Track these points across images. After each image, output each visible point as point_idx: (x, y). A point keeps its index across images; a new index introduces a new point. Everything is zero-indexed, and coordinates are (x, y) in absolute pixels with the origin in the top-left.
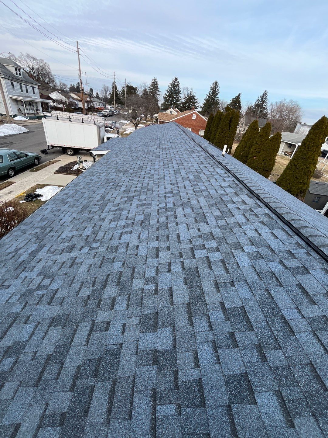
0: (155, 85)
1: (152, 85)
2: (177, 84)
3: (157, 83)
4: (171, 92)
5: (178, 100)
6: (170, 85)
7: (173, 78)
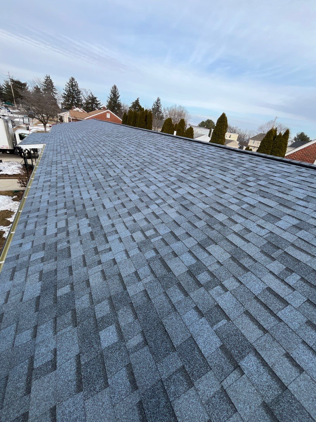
0: (50, 83)
4: (70, 91)
6: (68, 84)
7: (70, 77)
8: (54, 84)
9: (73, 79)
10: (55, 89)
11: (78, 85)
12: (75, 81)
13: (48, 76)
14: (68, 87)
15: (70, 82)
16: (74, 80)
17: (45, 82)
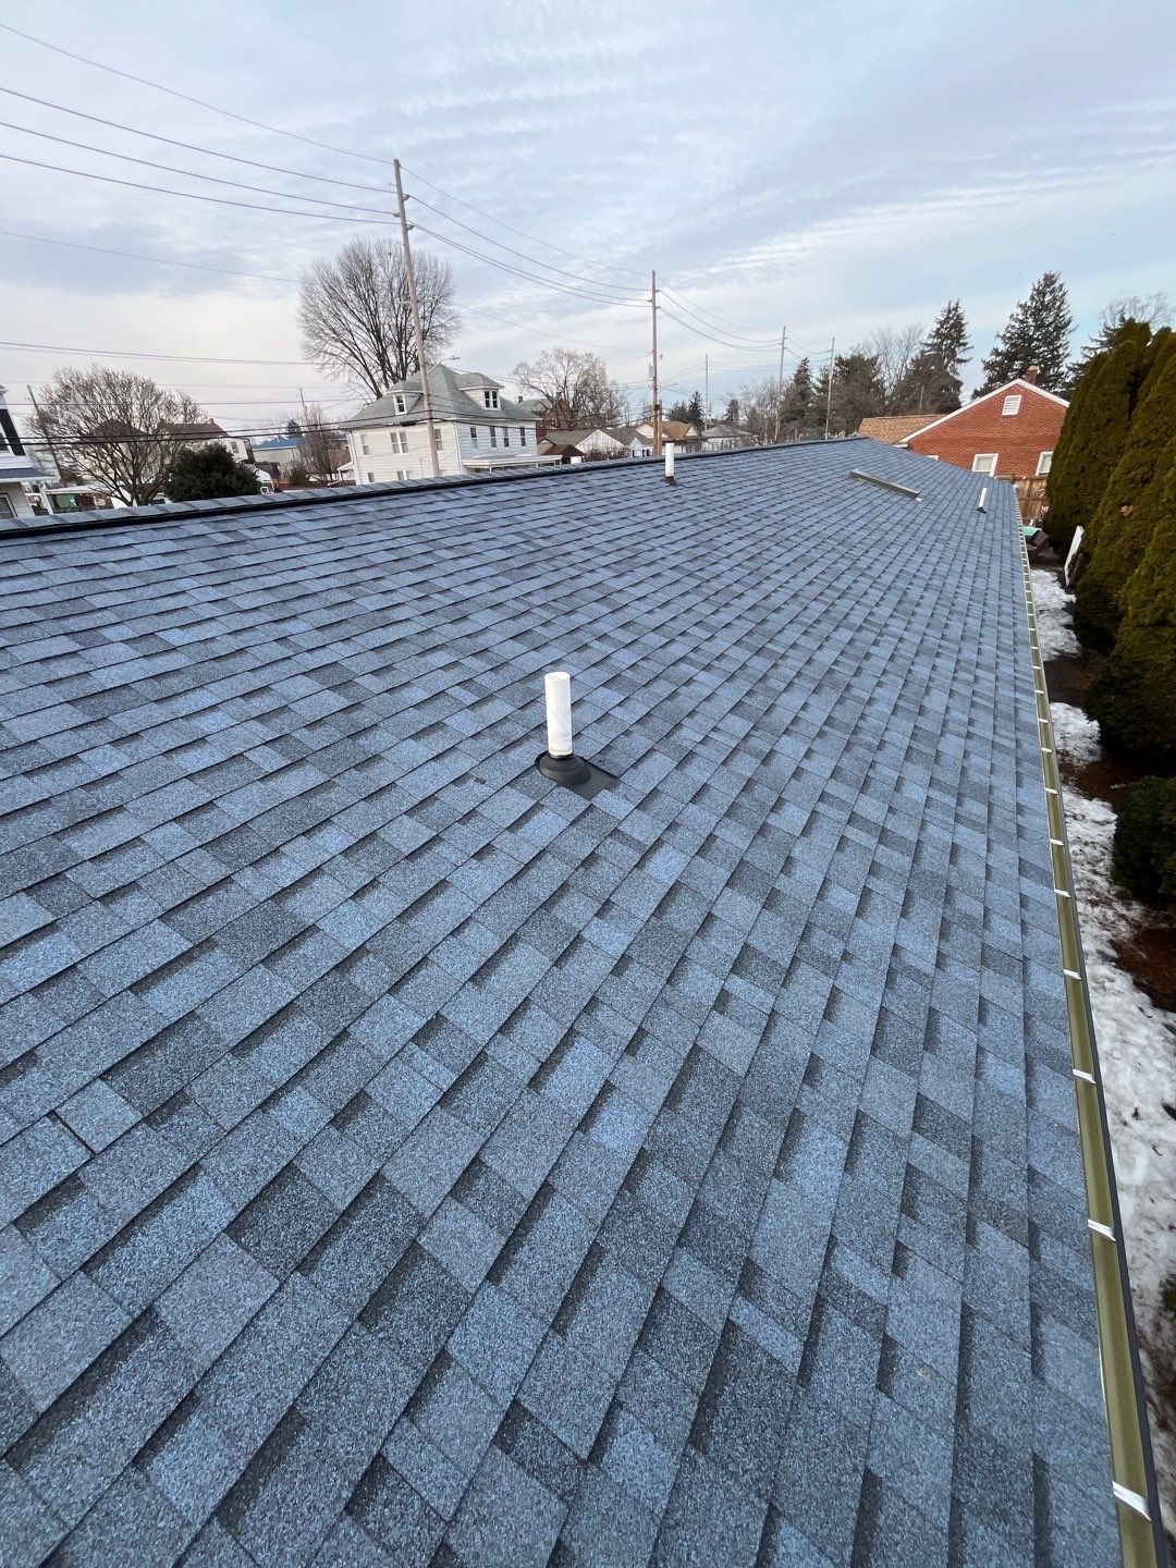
0: (952, 330)
1: (938, 333)
2: (1055, 299)
3: (959, 318)
4: (1022, 335)
5: (1055, 360)
6: (1019, 311)
7: (1037, 279)
8: (967, 330)
9: (1049, 280)
10: (964, 344)
11: (1067, 298)
12: (1057, 285)
13: (953, 305)
14: (1017, 320)
15: (1032, 298)
16: (1053, 283)
17: (938, 329)
